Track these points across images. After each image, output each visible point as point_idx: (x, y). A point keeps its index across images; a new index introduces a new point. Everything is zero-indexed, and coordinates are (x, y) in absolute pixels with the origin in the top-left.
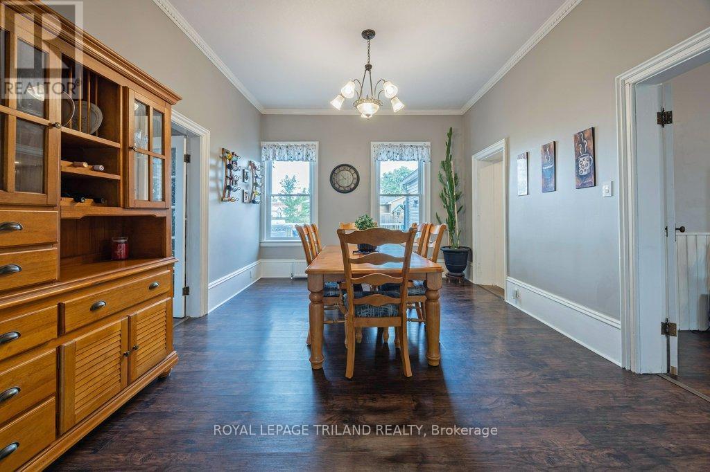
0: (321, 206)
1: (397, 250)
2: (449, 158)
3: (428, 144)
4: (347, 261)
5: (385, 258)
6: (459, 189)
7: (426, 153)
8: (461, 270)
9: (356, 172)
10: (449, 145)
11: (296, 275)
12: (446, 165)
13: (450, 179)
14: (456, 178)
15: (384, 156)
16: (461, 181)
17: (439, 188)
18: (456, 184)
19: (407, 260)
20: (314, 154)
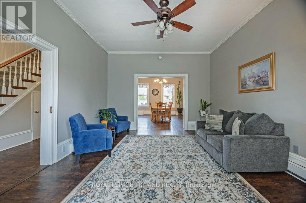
0: (149, 98)
1: (165, 105)
2: (179, 88)
3: (175, 84)
4: (158, 107)
5: (163, 106)
6: (181, 95)
7: (174, 87)
8: (181, 113)
9: (158, 90)
10: (179, 85)
11: (144, 114)
12: (178, 89)
13: (179, 93)
14: (181, 92)
15: (164, 87)
16: (182, 93)
17: (177, 94)
18: (181, 94)
19: (166, 107)
20: (148, 87)
